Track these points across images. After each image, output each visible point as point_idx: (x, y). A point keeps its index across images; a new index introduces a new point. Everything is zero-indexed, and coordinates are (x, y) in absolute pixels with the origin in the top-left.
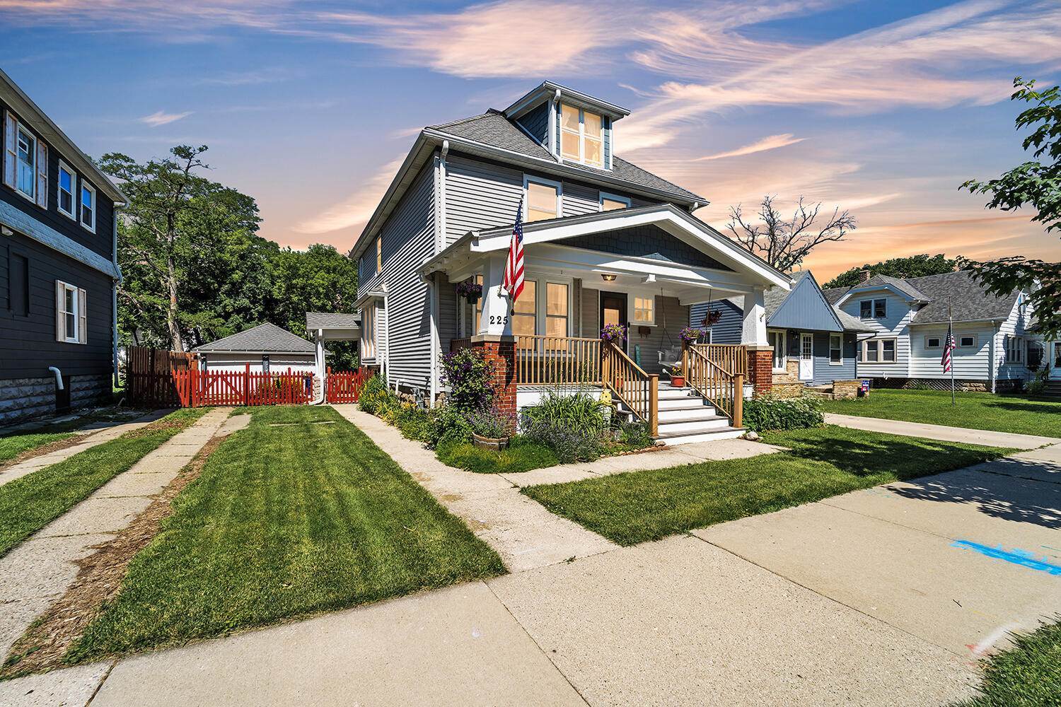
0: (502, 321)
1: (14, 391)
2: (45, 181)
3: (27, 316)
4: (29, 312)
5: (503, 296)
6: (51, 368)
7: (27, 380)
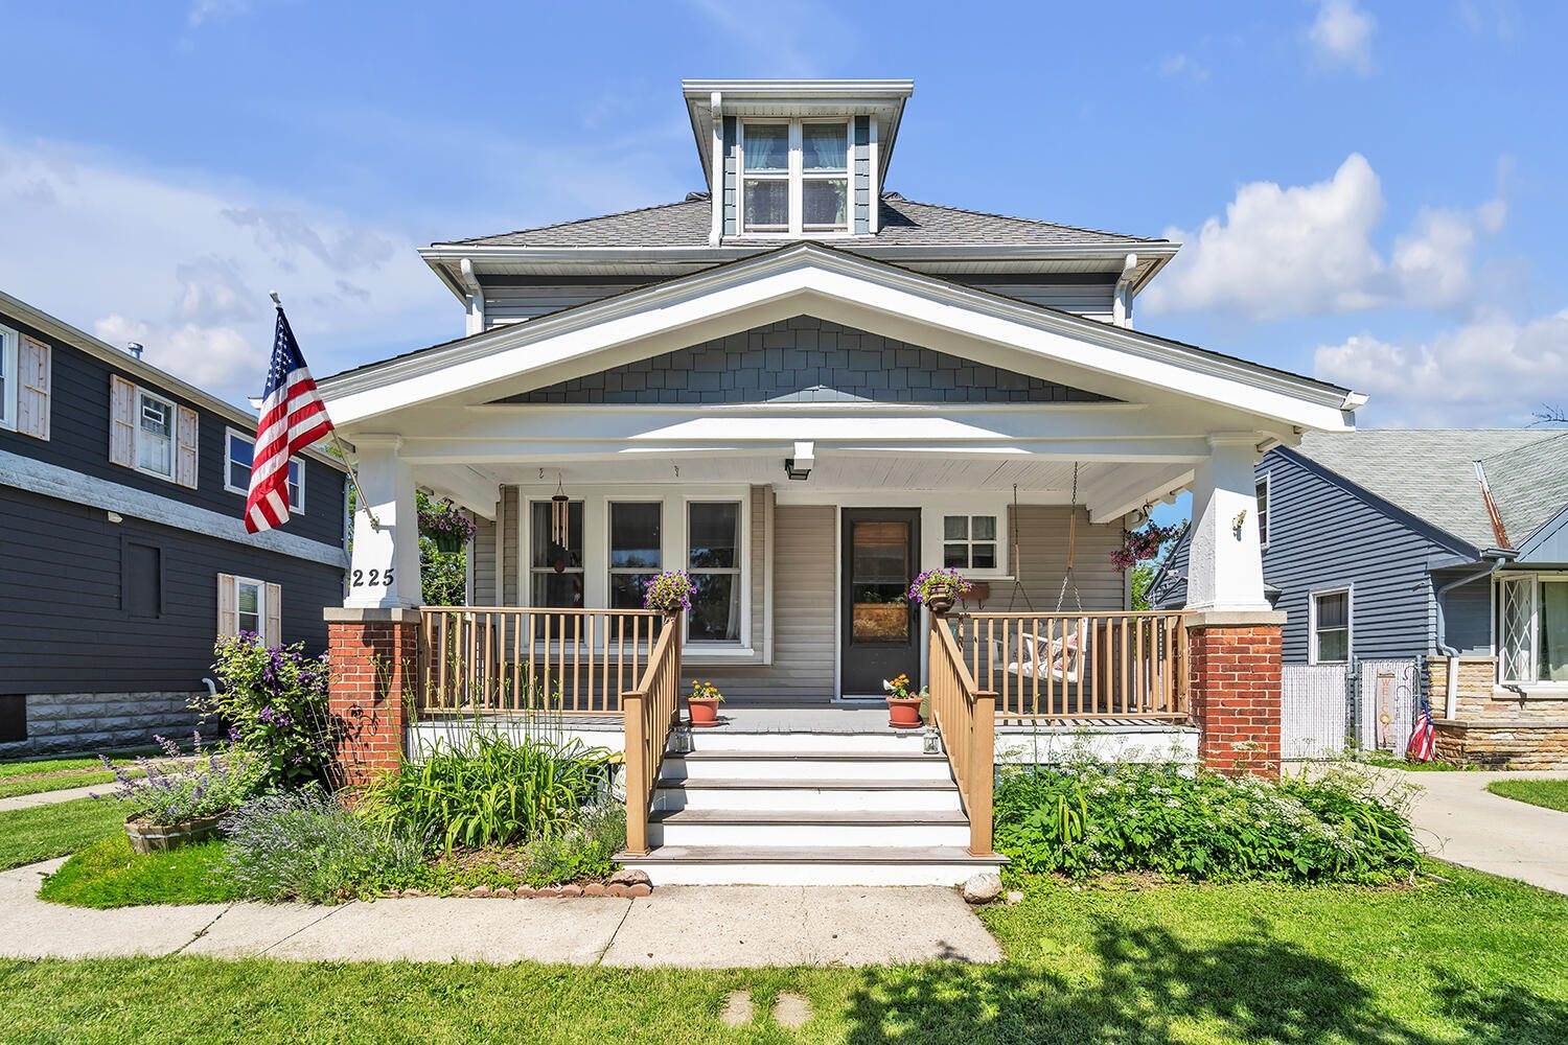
0: (381, 579)
1: (128, 707)
2: (194, 455)
3: (158, 618)
4: (160, 612)
5: (385, 528)
6: (204, 680)
7: (158, 694)
